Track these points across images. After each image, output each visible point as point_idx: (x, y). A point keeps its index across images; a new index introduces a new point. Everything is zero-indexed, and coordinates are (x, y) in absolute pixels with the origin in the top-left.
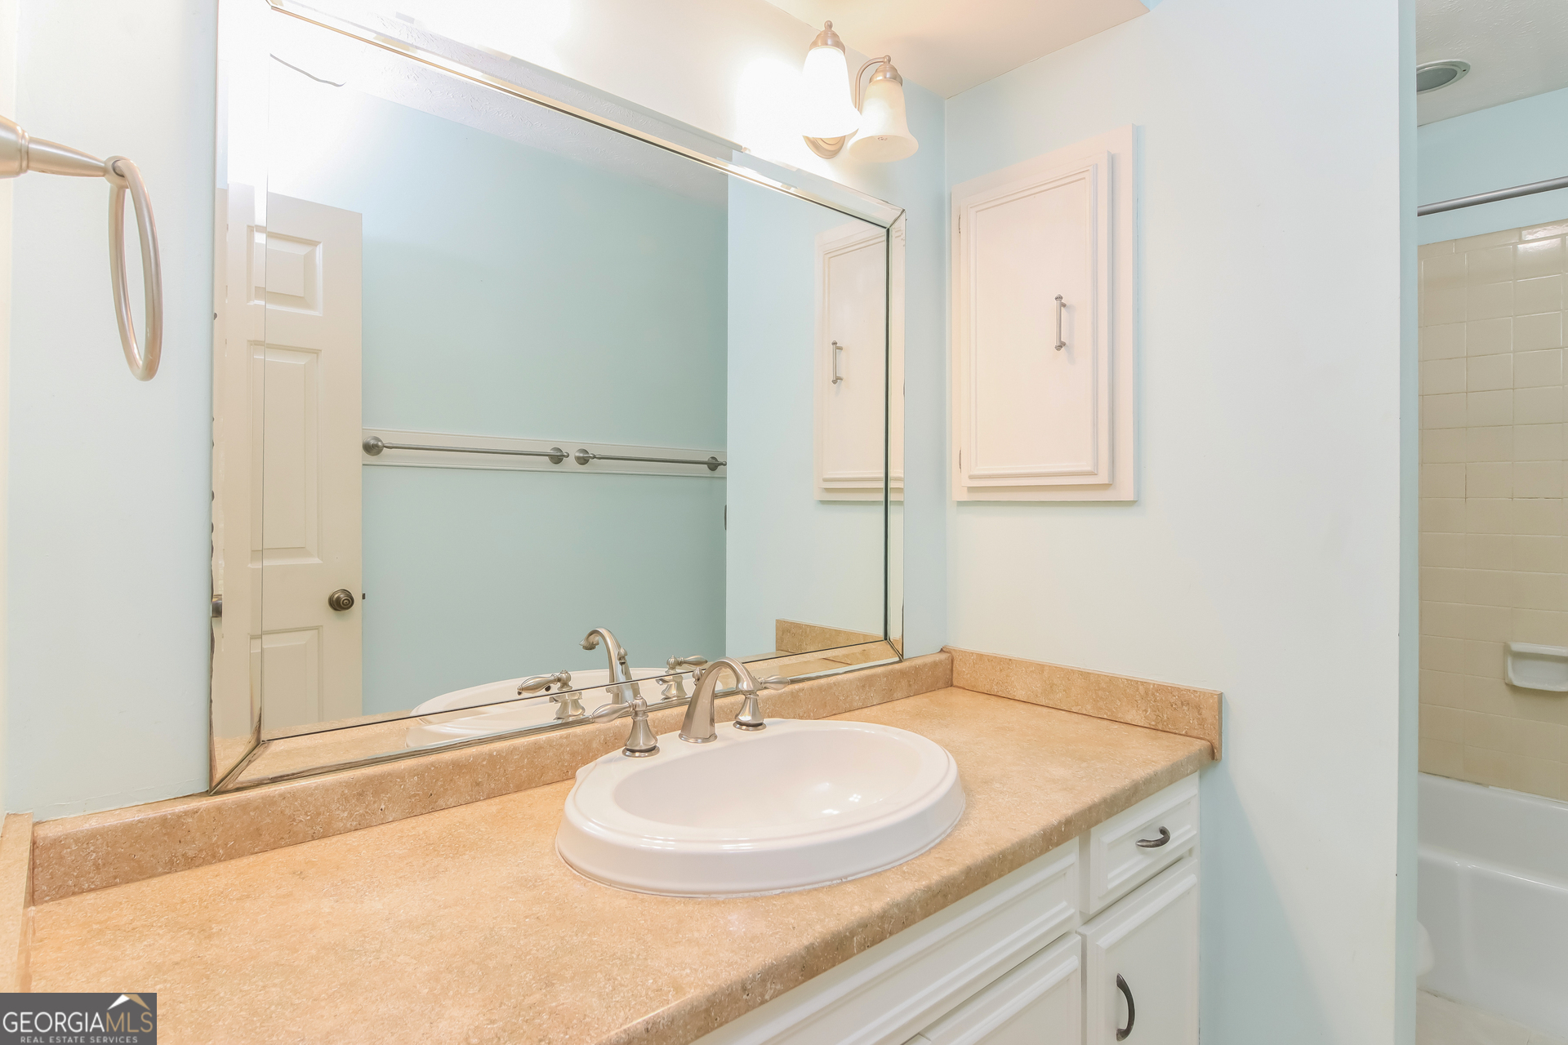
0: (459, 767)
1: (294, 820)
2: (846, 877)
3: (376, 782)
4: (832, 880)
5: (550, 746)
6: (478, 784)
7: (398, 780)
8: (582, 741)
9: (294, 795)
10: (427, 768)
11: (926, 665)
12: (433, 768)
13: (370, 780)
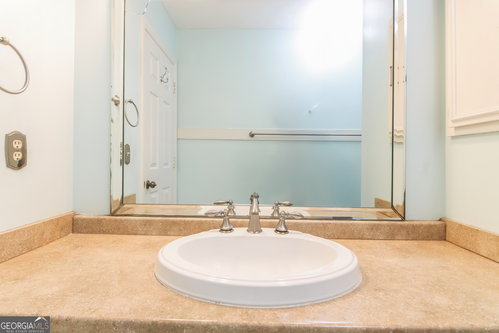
0: (174, 223)
1: (128, 228)
2: (219, 303)
3: (149, 222)
4: (212, 301)
5: (206, 223)
6: (181, 230)
7: (156, 223)
8: (218, 223)
9: (128, 221)
10: (165, 221)
11: (422, 225)
12: (166, 222)
13: (148, 221)
